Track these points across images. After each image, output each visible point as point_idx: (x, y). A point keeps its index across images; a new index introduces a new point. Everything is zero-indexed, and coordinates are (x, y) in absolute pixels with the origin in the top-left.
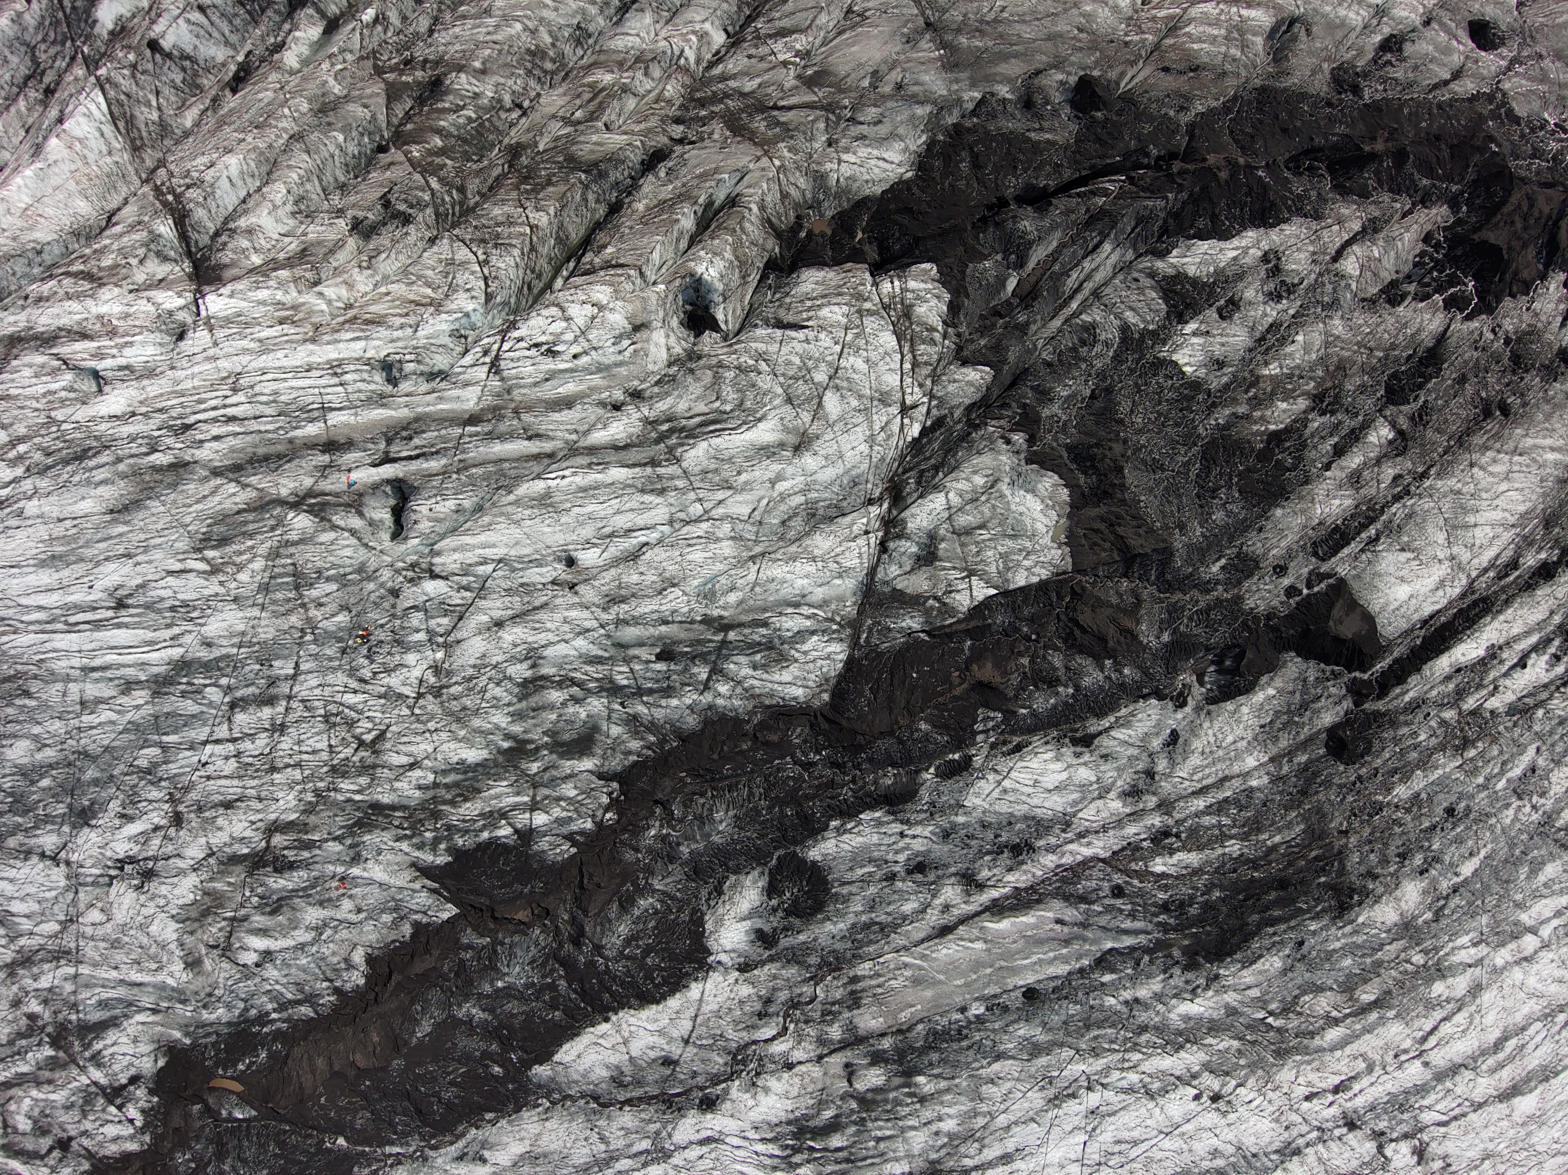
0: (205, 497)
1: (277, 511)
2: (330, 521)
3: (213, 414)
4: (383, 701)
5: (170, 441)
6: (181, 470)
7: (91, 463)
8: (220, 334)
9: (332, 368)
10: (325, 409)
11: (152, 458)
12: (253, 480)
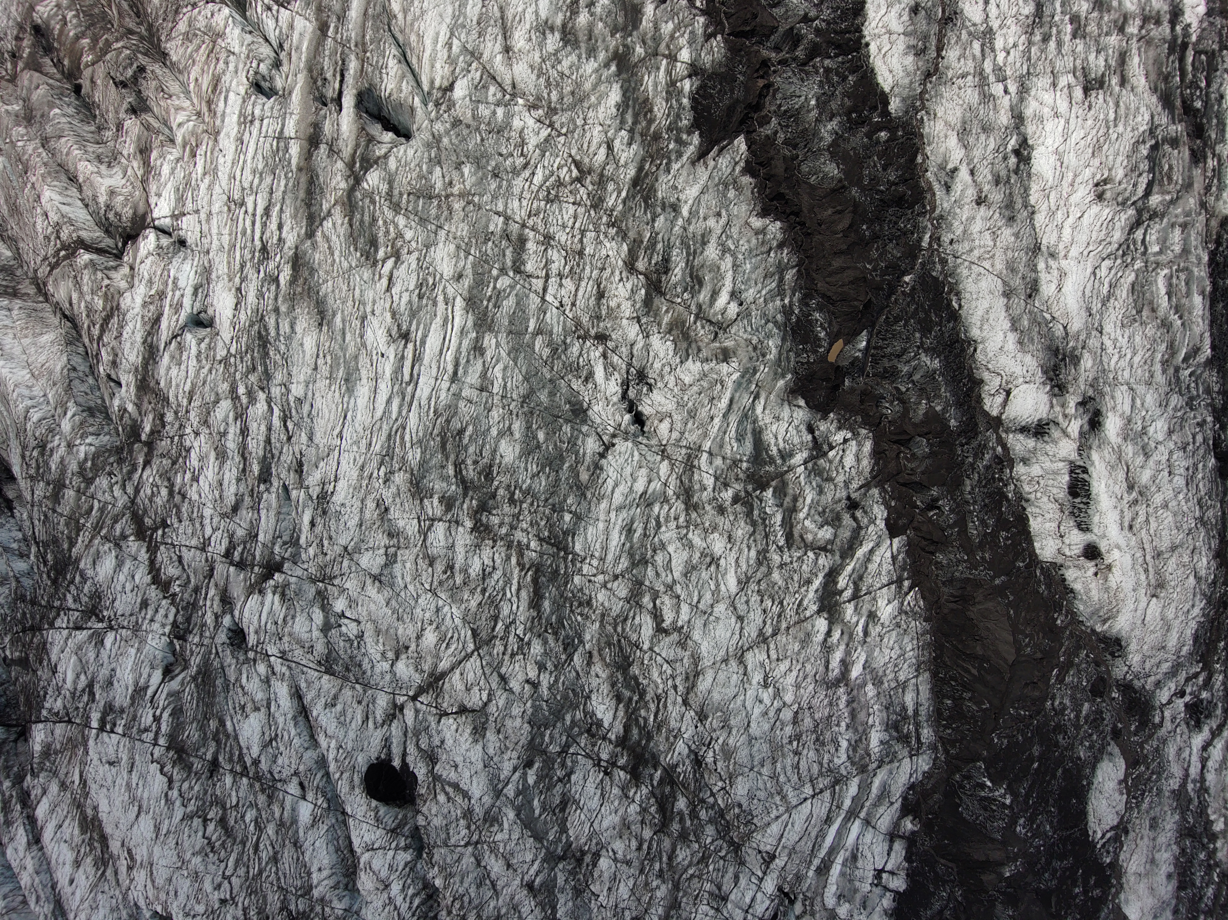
0: (330, 248)
1: (358, 195)
2: (379, 158)
3: (258, 225)
4: (547, 154)
5: (272, 265)
6: (300, 261)
7: (273, 333)
8: (189, 206)
9: (245, 123)
10: (280, 137)
11: (282, 281)
12: (325, 206)
